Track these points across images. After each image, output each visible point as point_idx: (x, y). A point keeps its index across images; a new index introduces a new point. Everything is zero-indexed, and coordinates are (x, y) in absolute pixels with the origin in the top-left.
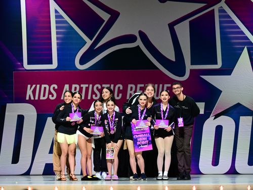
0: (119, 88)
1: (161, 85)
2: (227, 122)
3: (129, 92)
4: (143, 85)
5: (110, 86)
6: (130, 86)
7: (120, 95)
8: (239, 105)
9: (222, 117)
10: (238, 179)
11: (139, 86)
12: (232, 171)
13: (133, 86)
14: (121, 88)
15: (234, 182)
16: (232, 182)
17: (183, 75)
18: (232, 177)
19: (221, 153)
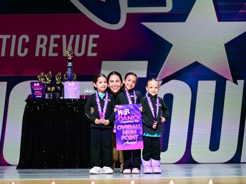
0: (24, 40)
1: (85, 37)
2: (179, 90)
3: (38, 46)
4: (58, 36)
5: (11, 37)
6: (39, 37)
7: (26, 50)
8: (196, 64)
9: (173, 82)
10: (196, 169)
11: (53, 37)
12: (187, 159)
13: (45, 37)
14: (27, 40)
15: (190, 175)
16: (187, 175)
17: (116, 21)
18: (187, 168)
19: (170, 133)
